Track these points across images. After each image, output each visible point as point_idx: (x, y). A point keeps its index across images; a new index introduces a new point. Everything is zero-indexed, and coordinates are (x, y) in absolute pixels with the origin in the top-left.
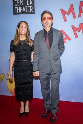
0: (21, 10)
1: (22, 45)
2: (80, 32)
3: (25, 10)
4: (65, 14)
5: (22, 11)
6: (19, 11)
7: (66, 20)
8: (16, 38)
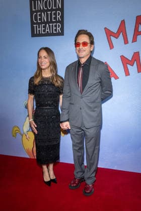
0: (43, 29)
1: (45, 84)
2: (133, 66)
3: (49, 30)
4: (111, 37)
5: (44, 31)
6: (39, 30)
7: (113, 47)
8: (38, 74)
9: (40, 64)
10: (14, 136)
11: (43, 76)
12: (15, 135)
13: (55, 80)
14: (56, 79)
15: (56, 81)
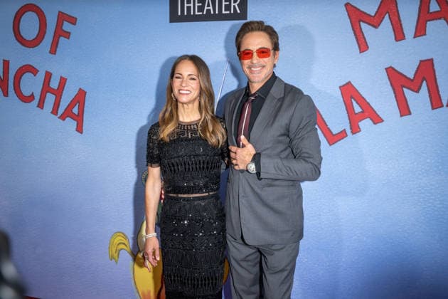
0: (197, 5)
2: (417, 91)
4: (362, 24)
5: (201, 9)
6: (189, 8)
7: (367, 47)
8: (167, 114)
9: (176, 91)
10: (112, 258)
11: (181, 119)
12: (116, 255)
13: (211, 129)
14: (214, 126)
15: (213, 132)
